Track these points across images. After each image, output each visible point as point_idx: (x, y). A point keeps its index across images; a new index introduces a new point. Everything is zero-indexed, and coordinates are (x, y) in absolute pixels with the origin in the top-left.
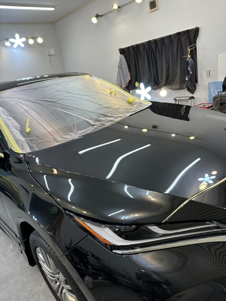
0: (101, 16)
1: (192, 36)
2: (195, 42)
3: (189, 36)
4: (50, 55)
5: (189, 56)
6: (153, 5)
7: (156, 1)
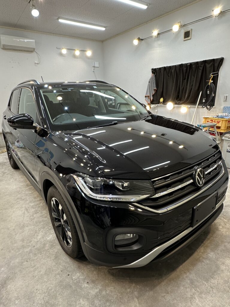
0: (142, 40)
1: (216, 65)
3: (214, 64)
4: (94, 67)
5: (211, 81)
6: (187, 35)
7: (190, 31)
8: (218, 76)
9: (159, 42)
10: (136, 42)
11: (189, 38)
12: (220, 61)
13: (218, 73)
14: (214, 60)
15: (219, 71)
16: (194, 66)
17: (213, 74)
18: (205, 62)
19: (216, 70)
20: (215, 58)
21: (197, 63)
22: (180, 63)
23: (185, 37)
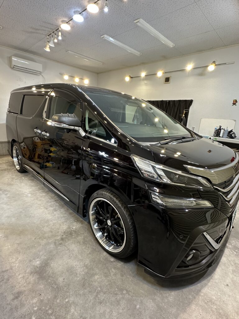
0: (133, 78)
1: (188, 104)
2: (189, 108)
3: (186, 104)
5: (184, 116)
6: (167, 80)
7: (170, 78)
8: (189, 112)
9: (146, 82)
10: (127, 79)
11: (169, 82)
12: (191, 102)
13: (188, 110)
14: (186, 101)
15: (189, 109)
16: (171, 103)
17: (185, 111)
18: (180, 101)
19: (187, 107)
20: (187, 99)
21: (174, 101)
22: (161, 100)
23: (166, 81)
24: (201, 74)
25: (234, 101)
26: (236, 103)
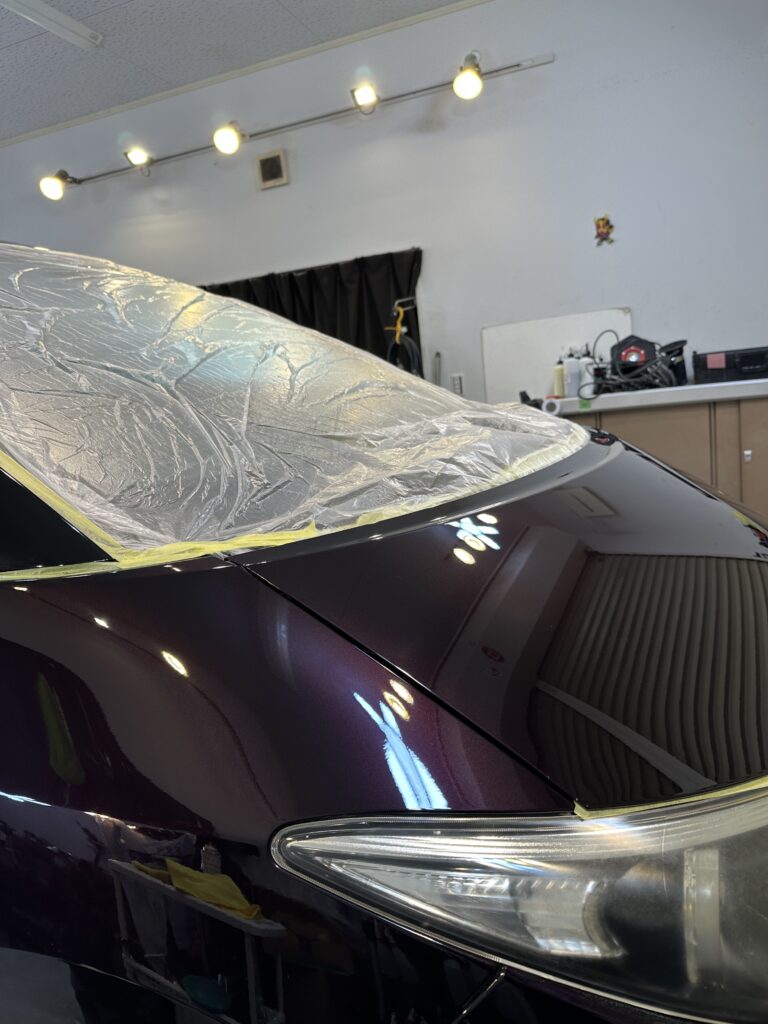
0: (76, 181)
2: (411, 290)
3: (394, 271)
6: (271, 169)
7: (282, 159)
8: (415, 310)
10: (52, 188)
11: (284, 180)
14: (389, 257)
15: (414, 294)
16: (324, 281)
17: (401, 306)
20: (391, 250)
21: (335, 267)
23: (265, 178)
24: (428, 125)
25: (598, 227)
26: (608, 233)
